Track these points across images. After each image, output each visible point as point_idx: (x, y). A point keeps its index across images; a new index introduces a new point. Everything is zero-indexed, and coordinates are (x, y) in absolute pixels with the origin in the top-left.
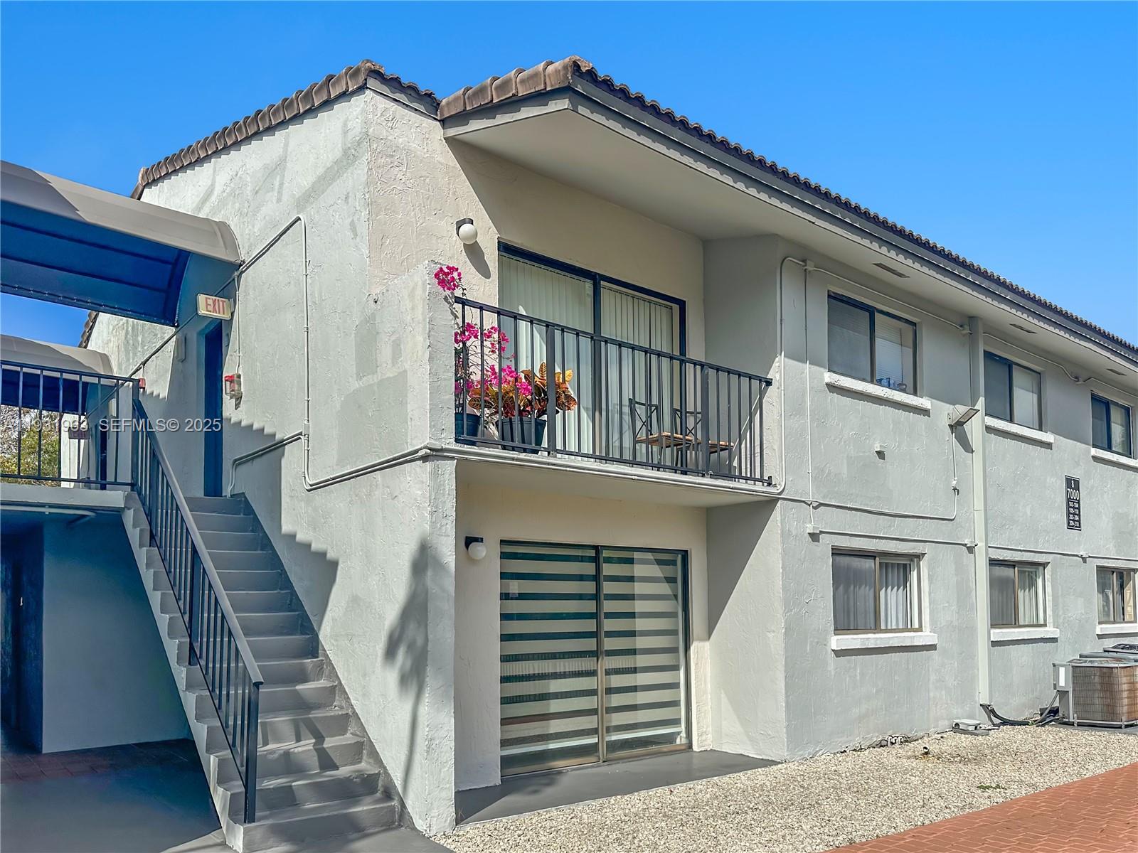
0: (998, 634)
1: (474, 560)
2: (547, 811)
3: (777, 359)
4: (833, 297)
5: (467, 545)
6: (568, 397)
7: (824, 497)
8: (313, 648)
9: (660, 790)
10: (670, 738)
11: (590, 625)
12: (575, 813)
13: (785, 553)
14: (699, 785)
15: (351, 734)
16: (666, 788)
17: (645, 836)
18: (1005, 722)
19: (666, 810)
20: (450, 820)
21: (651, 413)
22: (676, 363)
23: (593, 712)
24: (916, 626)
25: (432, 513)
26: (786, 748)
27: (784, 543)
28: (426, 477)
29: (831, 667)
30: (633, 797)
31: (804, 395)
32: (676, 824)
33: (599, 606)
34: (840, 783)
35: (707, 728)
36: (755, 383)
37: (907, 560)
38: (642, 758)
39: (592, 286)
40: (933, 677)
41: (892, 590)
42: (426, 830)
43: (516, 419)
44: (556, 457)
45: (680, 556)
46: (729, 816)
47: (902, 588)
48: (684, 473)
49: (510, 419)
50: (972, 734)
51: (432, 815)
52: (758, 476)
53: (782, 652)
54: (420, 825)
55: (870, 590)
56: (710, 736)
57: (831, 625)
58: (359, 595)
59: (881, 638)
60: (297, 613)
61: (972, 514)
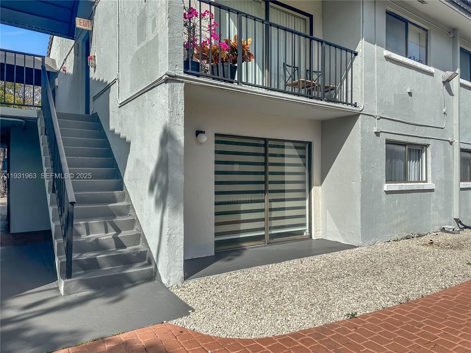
0: (464, 185)
1: (201, 143)
2: (235, 272)
3: (360, 41)
4: (388, 13)
5: (197, 135)
6: (249, 54)
7: (383, 114)
8: (120, 186)
9: (296, 261)
10: (301, 233)
11: (262, 178)
12: (250, 274)
13: (363, 142)
14: (317, 258)
15: (136, 229)
16: (299, 260)
17: (287, 291)
18: (466, 227)
19: (299, 274)
20: (181, 278)
21: (295, 71)
22: (308, 40)
23: (263, 220)
24: (424, 179)
25: (170, 112)
26: (360, 240)
27: (362, 137)
28: (167, 92)
29: (384, 199)
30: (281, 265)
31: (374, 62)
32: (305, 284)
33: (266, 169)
34: (392, 260)
35: (319, 228)
36: (349, 54)
37: (420, 148)
38: (287, 242)
39: (265, 5)
40: (432, 205)
41: (413, 162)
42: (167, 284)
43: (220, 64)
44: (242, 86)
45: (307, 144)
46: (334, 279)
47: (417, 161)
48: (311, 98)
49: (217, 64)
50: (451, 233)
51: (170, 275)
52: (349, 102)
53: (359, 192)
54: (164, 281)
55: (402, 162)
56: (321, 232)
57: (384, 179)
58: (139, 159)
59: (408, 185)
60: (115, 169)
61: (452, 126)
